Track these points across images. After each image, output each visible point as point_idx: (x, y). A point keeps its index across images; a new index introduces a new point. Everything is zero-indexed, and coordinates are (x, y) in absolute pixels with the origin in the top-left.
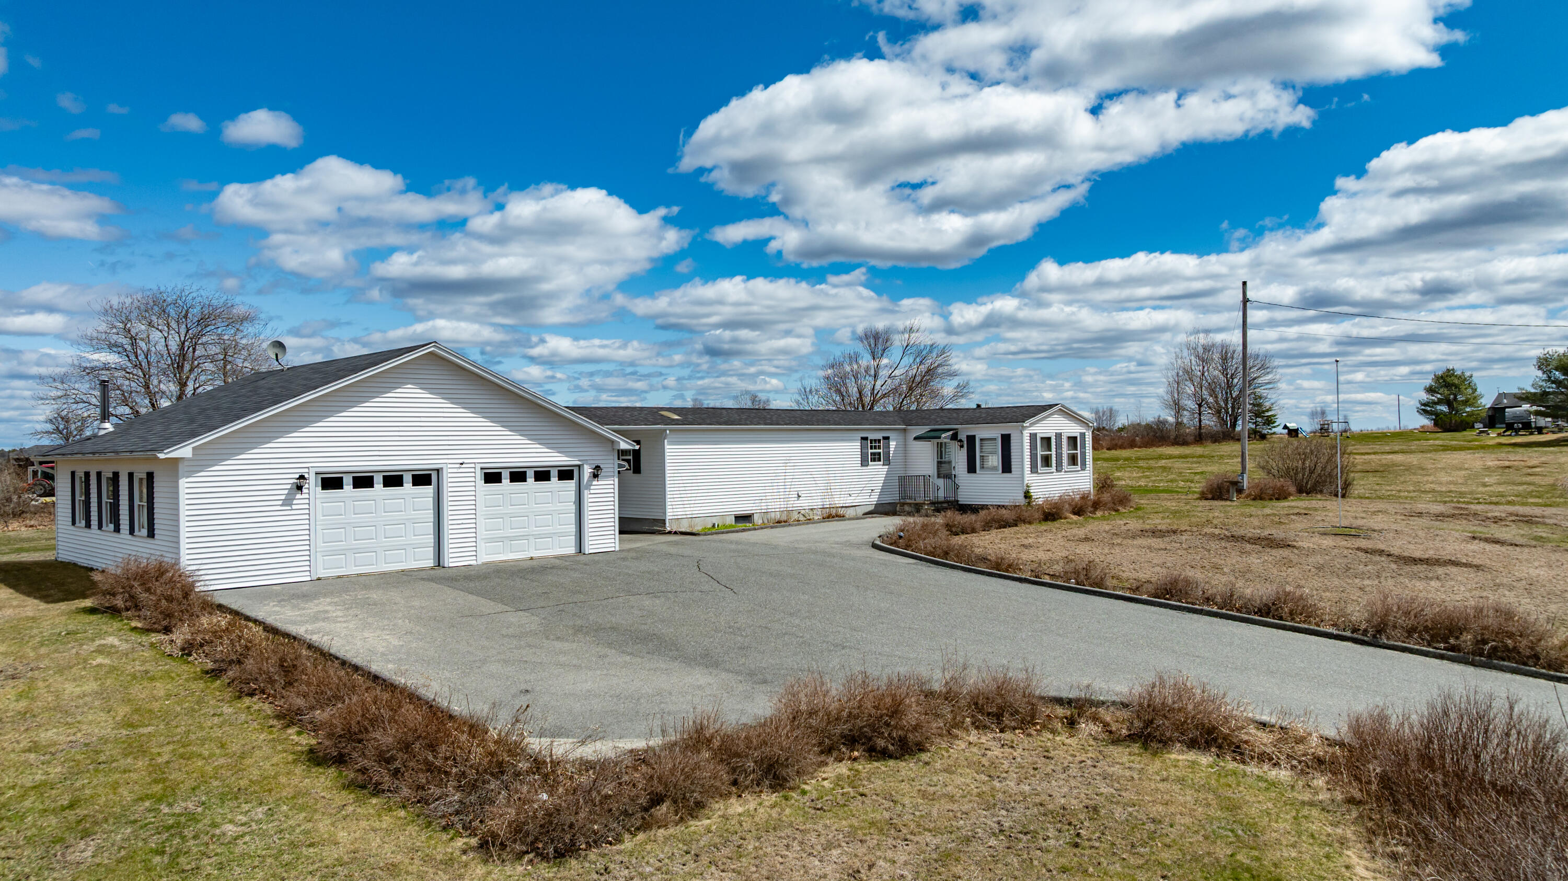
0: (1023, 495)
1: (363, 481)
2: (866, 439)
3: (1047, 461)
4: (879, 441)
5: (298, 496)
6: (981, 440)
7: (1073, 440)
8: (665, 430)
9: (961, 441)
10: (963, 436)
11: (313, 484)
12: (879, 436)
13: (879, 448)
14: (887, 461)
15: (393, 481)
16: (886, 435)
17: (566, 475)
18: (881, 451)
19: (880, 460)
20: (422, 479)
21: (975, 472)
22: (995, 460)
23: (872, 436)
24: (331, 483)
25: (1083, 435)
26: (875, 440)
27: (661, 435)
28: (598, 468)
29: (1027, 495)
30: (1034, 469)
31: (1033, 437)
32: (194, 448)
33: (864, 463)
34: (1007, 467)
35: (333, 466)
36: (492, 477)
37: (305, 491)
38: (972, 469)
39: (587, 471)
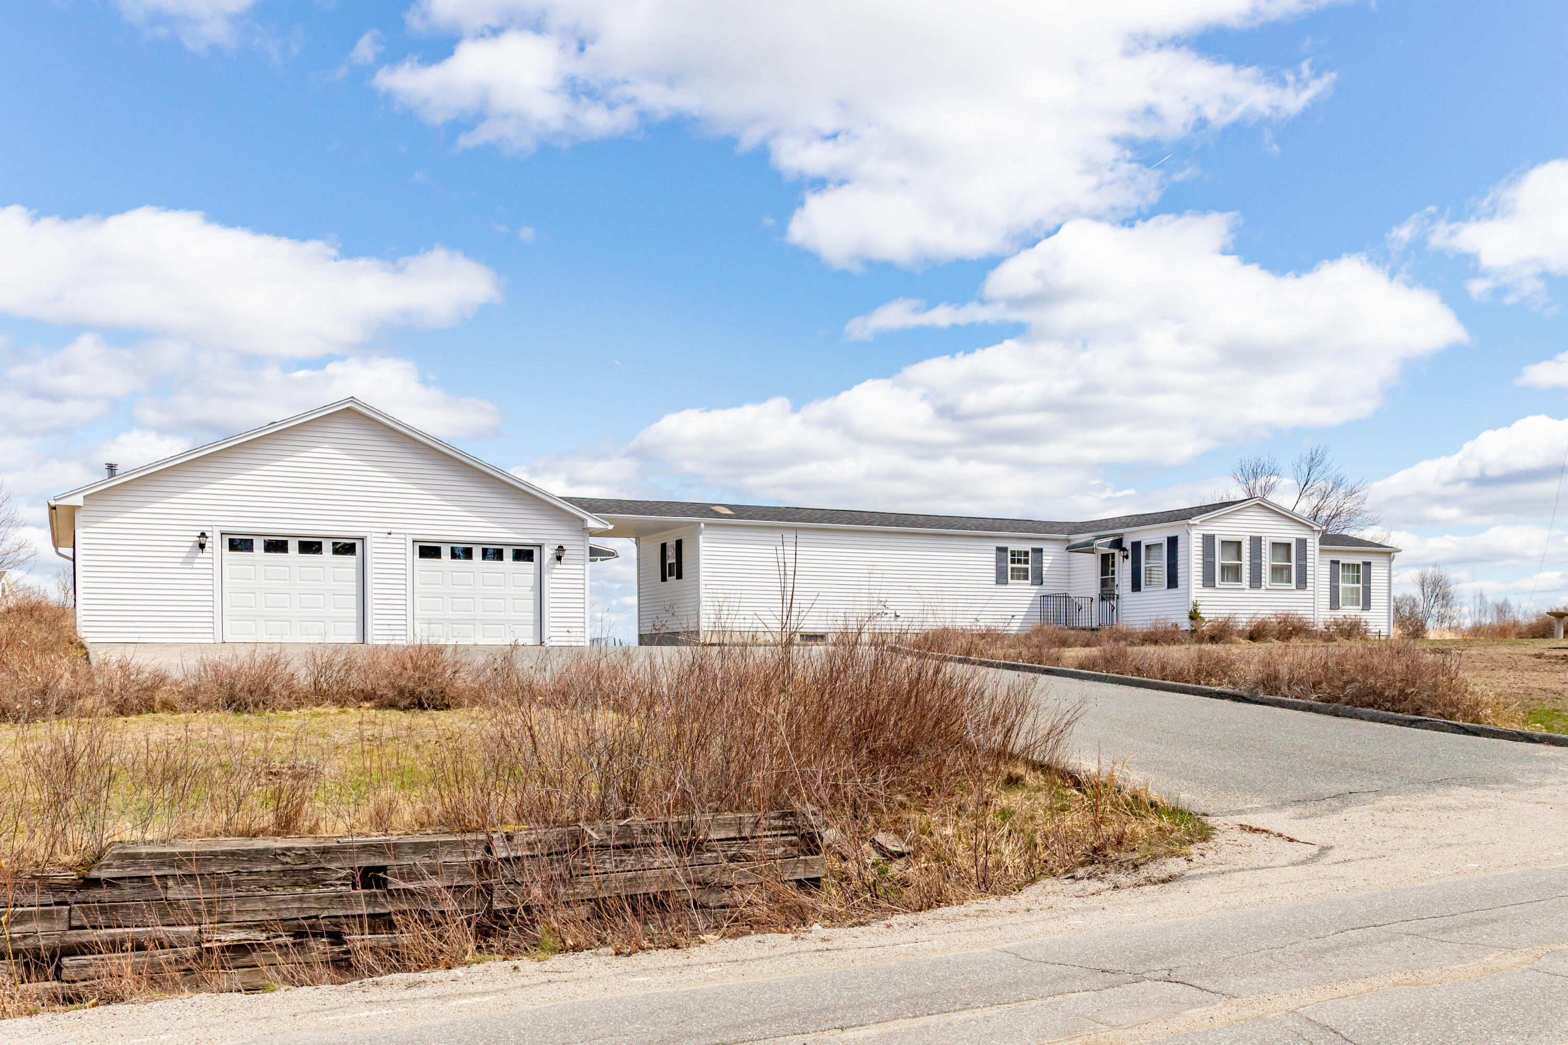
0: (1187, 616)
1: (276, 546)
2: (1005, 550)
3: (1232, 573)
4: (1026, 553)
5: (200, 555)
6: (1148, 547)
7: (1282, 548)
8: (699, 523)
9: (1124, 549)
10: (1127, 544)
11: (216, 544)
12: (1027, 547)
13: (1026, 562)
14: (1039, 579)
15: (310, 547)
16: (1037, 545)
17: (523, 555)
18: (1029, 566)
19: (1026, 578)
20: (345, 548)
21: (1139, 590)
22: (1163, 575)
23: (1013, 546)
24: (240, 544)
25: (1302, 543)
26: (1020, 553)
27: (695, 530)
28: (561, 548)
29: (1194, 616)
30: (1208, 581)
31: (1208, 540)
32: (84, 497)
33: (1001, 578)
34: (1173, 582)
35: (241, 526)
36: (429, 551)
37: (206, 549)
38: (1136, 586)
39: (549, 553)
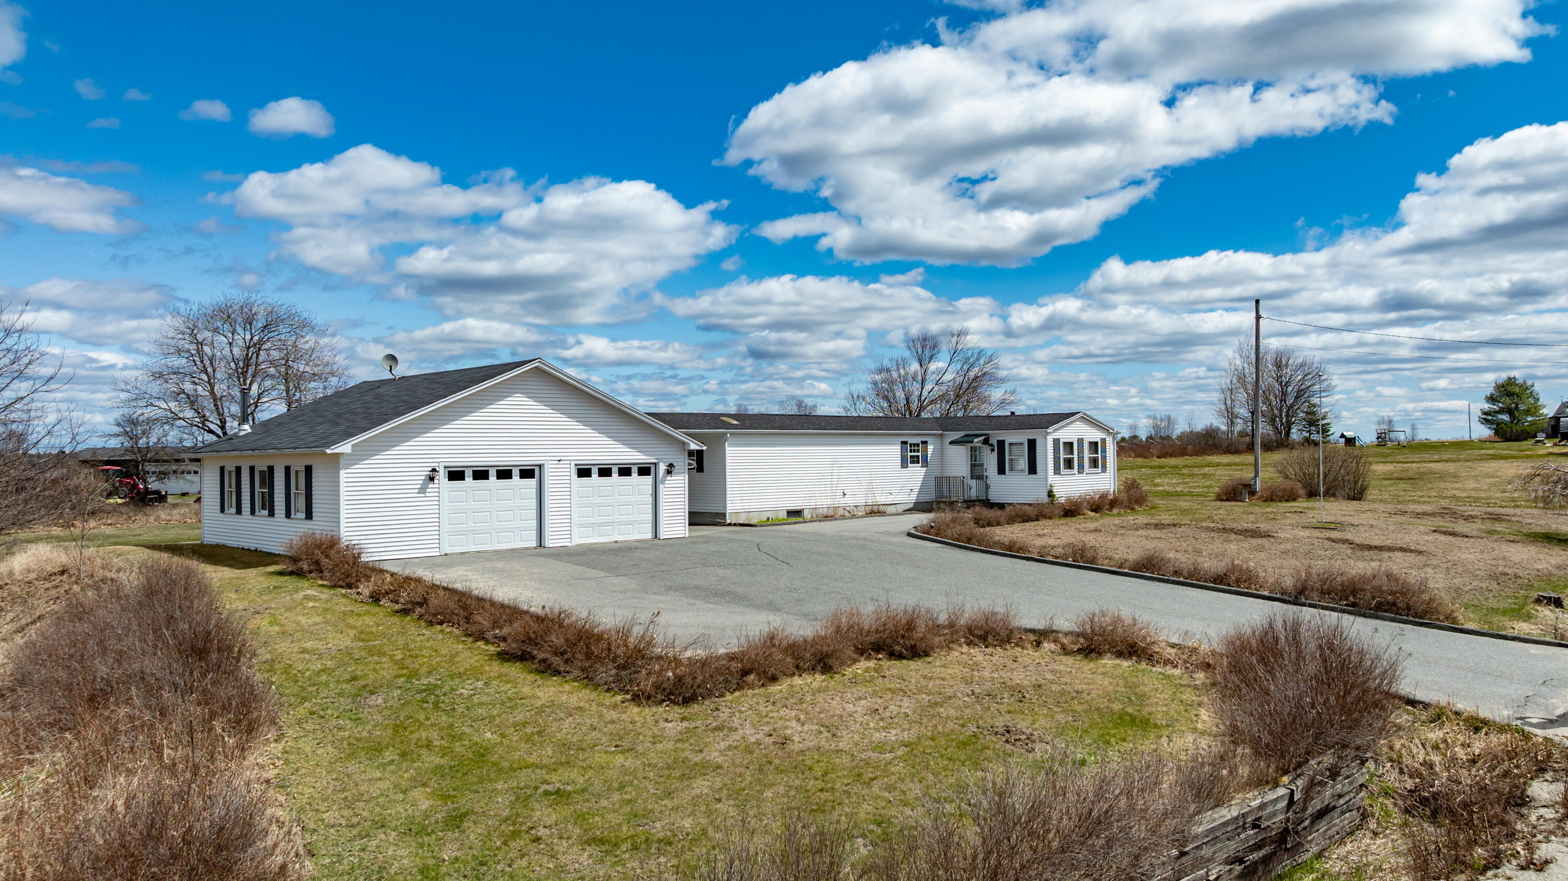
0: (1046, 494)
1: (480, 475)
2: (905, 443)
3: (1069, 464)
4: (918, 445)
5: (431, 486)
6: (1010, 444)
7: (1094, 446)
8: (726, 434)
9: (992, 445)
10: (994, 441)
11: (442, 476)
12: (918, 440)
13: (918, 451)
14: (925, 463)
15: (504, 474)
16: (924, 440)
17: (644, 471)
18: (920, 454)
19: (918, 462)
20: (527, 473)
21: (1004, 473)
22: (1023, 463)
23: (911, 440)
24: (456, 475)
25: (1104, 441)
26: (914, 445)
27: (722, 439)
28: (671, 465)
29: (1050, 494)
30: (1057, 471)
31: (1056, 442)
32: (353, 446)
33: (904, 464)
34: (1032, 469)
35: (458, 461)
36: (584, 472)
37: (436, 481)
38: (1001, 471)
39: (662, 468)
